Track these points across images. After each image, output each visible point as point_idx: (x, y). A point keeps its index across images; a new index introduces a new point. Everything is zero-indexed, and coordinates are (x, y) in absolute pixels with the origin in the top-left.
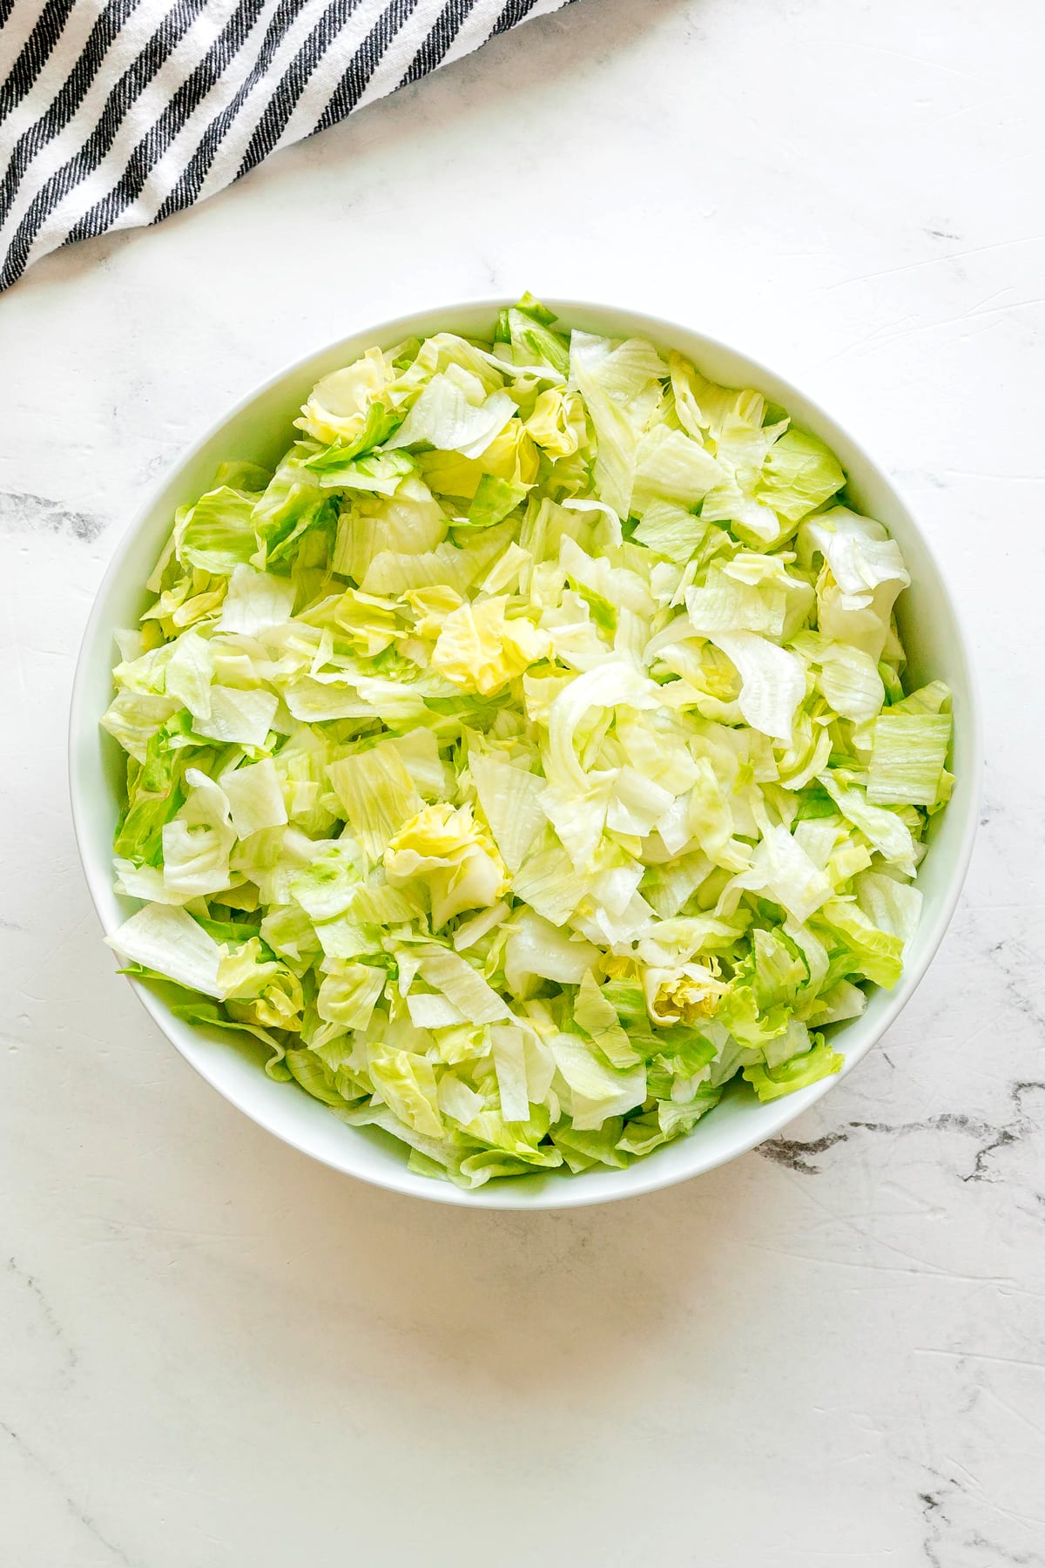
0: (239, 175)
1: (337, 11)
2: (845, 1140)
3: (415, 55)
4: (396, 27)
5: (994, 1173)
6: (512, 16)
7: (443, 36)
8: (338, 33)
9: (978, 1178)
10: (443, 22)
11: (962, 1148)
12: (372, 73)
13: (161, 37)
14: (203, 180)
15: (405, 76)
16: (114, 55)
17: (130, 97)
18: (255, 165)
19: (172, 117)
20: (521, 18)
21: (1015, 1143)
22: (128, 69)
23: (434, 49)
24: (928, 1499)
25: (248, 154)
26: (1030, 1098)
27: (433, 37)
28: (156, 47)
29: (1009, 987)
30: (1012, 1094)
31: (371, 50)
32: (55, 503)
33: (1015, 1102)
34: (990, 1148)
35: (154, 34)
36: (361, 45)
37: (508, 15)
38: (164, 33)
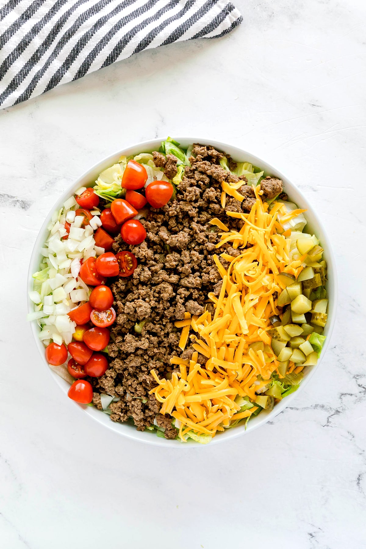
0: (45, 92)
1: (83, 41)
2: (283, 413)
3: (107, 58)
4: (101, 48)
5: (333, 424)
6: (140, 49)
7: (116, 53)
8: (83, 49)
9: (328, 426)
10: (117, 48)
11: (323, 415)
12: (92, 63)
13: (22, 44)
14: (32, 92)
15: (103, 65)
16: (6, 48)
17: (10, 63)
18: (50, 89)
19: (24, 71)
20: (143, 49)
21: (341, 414)
22: (10, 53)
23: (113, 57)
24: (311, 535)
25: (48, 85)
26: (345, 398)
27: (113, 53)
28: (20, 47)
29: (338, 361)
30: (339, 397)
31: (92, 55)
32: (14, 197)
33: (340, 400)
34: (332, 416)
35: (19, 43)
36: (90, 53)
37: (139, 48)
38: (23, 43)
